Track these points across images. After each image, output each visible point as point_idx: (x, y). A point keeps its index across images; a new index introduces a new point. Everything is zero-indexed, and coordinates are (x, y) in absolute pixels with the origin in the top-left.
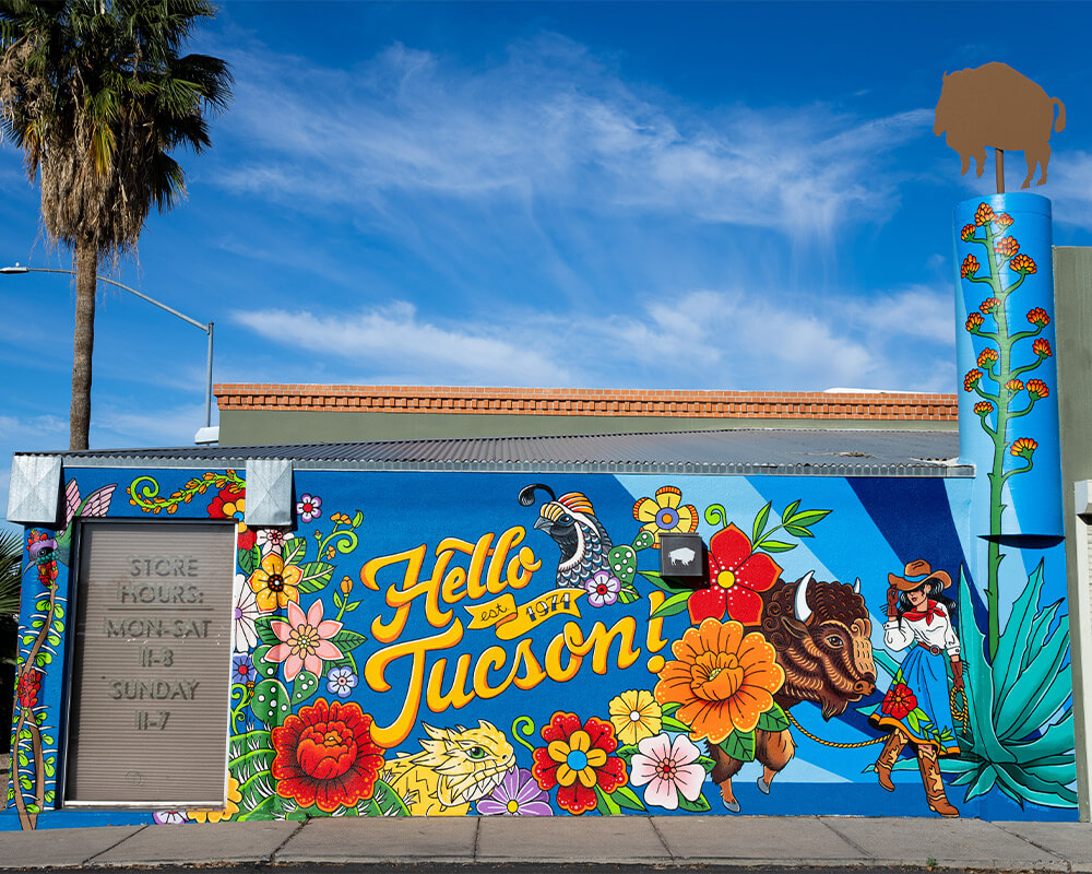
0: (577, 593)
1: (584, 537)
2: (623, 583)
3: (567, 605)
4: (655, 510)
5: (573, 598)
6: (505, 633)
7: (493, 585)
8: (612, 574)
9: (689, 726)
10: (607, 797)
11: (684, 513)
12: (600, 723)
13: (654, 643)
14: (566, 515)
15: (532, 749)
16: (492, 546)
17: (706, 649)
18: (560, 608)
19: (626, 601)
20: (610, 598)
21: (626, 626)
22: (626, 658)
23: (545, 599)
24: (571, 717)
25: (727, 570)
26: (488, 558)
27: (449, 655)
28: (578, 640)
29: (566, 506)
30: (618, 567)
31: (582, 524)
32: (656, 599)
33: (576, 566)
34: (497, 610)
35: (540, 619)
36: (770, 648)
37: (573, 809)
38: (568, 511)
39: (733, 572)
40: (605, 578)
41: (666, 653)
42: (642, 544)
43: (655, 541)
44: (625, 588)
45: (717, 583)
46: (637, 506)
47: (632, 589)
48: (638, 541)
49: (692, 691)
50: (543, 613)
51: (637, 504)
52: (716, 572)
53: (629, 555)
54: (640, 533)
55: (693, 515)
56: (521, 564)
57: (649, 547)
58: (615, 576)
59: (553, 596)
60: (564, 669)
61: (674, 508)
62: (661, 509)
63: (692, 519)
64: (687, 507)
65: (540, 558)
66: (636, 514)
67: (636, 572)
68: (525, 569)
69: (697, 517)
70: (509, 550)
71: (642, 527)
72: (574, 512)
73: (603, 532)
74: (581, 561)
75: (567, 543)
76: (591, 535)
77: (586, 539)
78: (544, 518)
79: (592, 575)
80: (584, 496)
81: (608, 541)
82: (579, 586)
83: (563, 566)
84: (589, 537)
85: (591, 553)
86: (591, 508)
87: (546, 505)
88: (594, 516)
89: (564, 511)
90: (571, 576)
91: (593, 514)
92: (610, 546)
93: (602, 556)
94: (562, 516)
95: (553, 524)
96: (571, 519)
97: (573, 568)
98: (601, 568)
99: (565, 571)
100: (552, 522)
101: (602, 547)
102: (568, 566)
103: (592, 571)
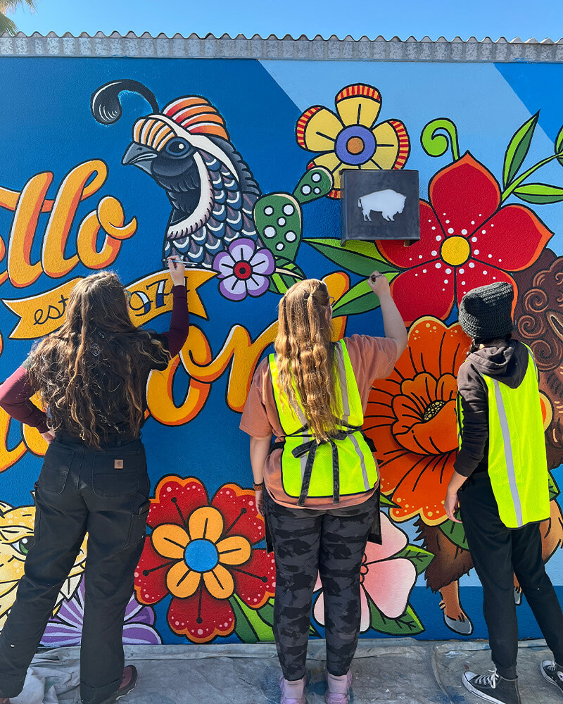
0: (200, 276)
1: (211, 181)
2: (277, 259)
4: (333, 128)
5: (194, 284)
7: (53, 261)
8: (259, 243)
9: (389, 497)
10: (252, 615)
11: (385, 134)
12: (240, 493)
14: (176, 140)
16: (51, 193)
17: (420, 369)
19: (283, 289)
20: (256, 284)
23: (144, 287)
24: (190, 485)
25: (457, 234)
26: (42, 218)
28: (202, 356)
29: (178, 122)
30: (270, 232)
31: (207, 156)
32: (334, 286)
33: (197, 230)
34: (60, 306)
37: (196, 635)
38: (181, 132)
39: (468, 238)
40: (248, 252)
42: (312, 190)
43: (333, 185)
44: (281, 267)
45: (439, 258)
46: (303, 121)
47: (295, 269)
48: (303, 186)
49: (396, 440)
50: (142, 311)
51: (303, 118)
52: (439, 238)
53: (288, 210)
54: (308, 171)
55: (401, 138)
56: (101, 226)
57: (323, 196)
58: (265, 247)
59: (159, 282)
60: (179, 404)
61: (369, 127)
62: (345, 128)
63: (399, 146)
64: (391, 124)
65: (135, 217)
66: (301, 138)
67: (301, 239)
68: (109, 235)
69: (407, 143)
70: (80, 201)
71: (312, 160)
72: (192, 133)
73: (244, 170)
74: (207, 221)
75: (180, 190)
76: (222, 176)
77: (214, 182)
78: (139, 143)
79: (226, 245)
80: (209, 105)
81: (254, 186)
82: (203, 264)
83: (175, 229)
84: (220, 181)
85: (223, 206)
86: (224, 126)
87: (143, 120)
88: (228, 141)
89: (175, 133)
90: (189, 248)
91: (227, 138)
92: (257, 195)
93: (242, 212)
94: (172, 142)
95: (155, 156)
96: (188, 147)
97: (192, 233)
98: (241, 233)
99: (178, 239)
100: (155, 151)
101: (242, 197)
102: (185, 230)
103: (225, 238)
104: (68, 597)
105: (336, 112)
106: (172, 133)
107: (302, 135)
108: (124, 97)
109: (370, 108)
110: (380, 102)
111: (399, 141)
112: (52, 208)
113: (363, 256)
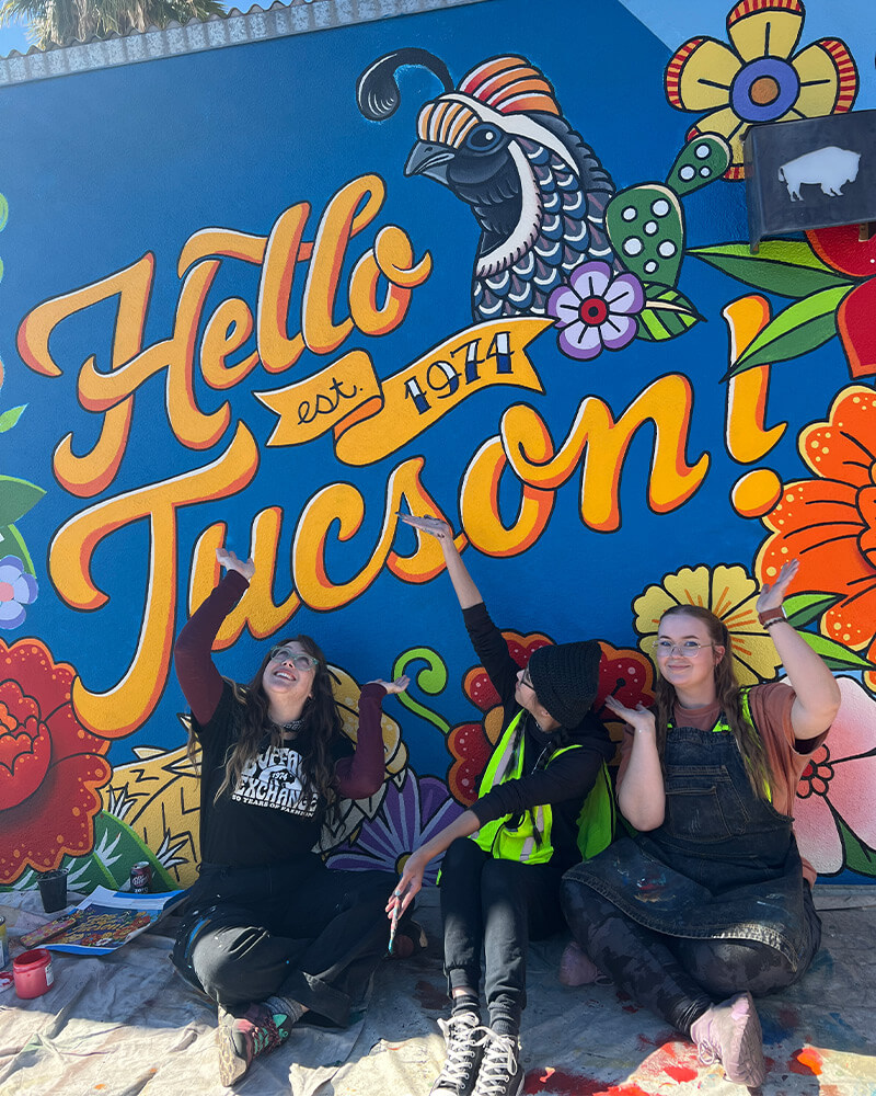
0: (527, 328)
1: (537, 182)
2: (647, 289)
3: (504, 364)
5: (518, 345)
6: (357, 448)
7: (319, 332)
8: (618, 266)
9: (861, 654)
11: (814, 64)
12: (613, 655)
13: (746, 436)
14: (483, 127)
15: (446, 728)
16: (308, 233)
18: (488, 373)
19: (660, 333)
20: (616, 330)
21: (666, 401)
22: (670, 484)
23: (448, 354)
26: (299, 271)
27: (232, 511)
28: (538, 449)
29: (483, 101)
30: (633, 247)
31: (528, 144)
32: (743, 319)
33: (520, 258)
34: (332, 395)
35: (439, 407)
38: (487, 115)
40: (600, 280)
41: (782, 463)
42: (697, 172)
43: (731, 161)
44: (655, 299)
46: (676, 66)
47: (676, 298)
48: (684, 167)
49: (868, 560)
50: (447, 390)
51: (675, 61)
53: (661, 208)
54: (688, 143)
55: (840, 68)
56: (382, 272)
57: (717, 178)
58: (626, 271)
59: (469, 344)
60: (509, 524)
61: (785, 56)
62: (745, 64)
63: (839, 80)
64: (822, 47)
65: (428, 251)
66: (673, 93)
67: (684, 252)
68: (393, 282)
69: (853, 73)
70: (349, 239)
71: (694, 125)
72: (503, 113)
73: (586, 157)
74: (534, 243)
75: (492, 201)
76: (554, 171)
77: (542, 183)
78: (428, 141)
79: (566, 275)
80: (528, 65)
81: (603, 179)
82: (533, 309)
83: (487, 262)
84: (550, 178)
85: (557, 218)
86: (551, 95)
87: (431, 106)
88: (560, 117)
89: (478, 116)
90: (510, 288)
91: (557, 113)
92: (609, 192)
93: (588, 222)
94: (475, 131)
95: (452, 156)
96: (499, 135)
97: (513, 263)
98: (588, 254)
99: (494, 275)
100: (451, 149)
101: (585, 198)
102: (501, 261)
103: (564, 265)
104: (371, 815)
105: (728, 43)
106: (475, 118)
107: (676, 89)
108: (404, 76)
110: (803, 14)
111: (838, 72)
112: (312, 254)
113: (790, 265)
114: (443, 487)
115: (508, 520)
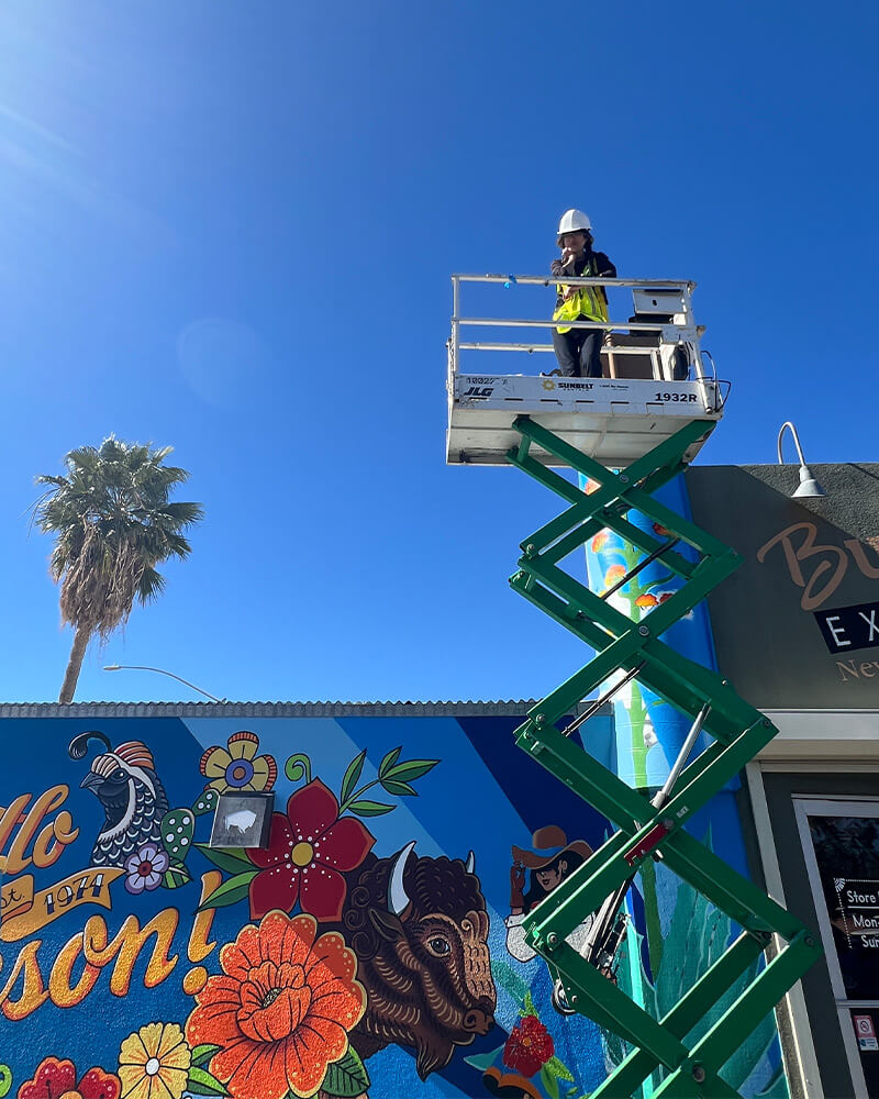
0: (114, 872)
1: (137, 799)
2: (172, 860)
3: (96, 892)
4: (225, 761)
5: (107, 881)
6: (10, 931)
7: (14, 862)
8: (162, 847)
9: (225, 1086)
11: (260, 765)
12: (104, 1077)
13: (197, 947)
14: (120, 770)
16: (27, 809)
17: (265, 957)
18: (88, 896)
19: (172, 885)
20: (152, 880)
21: (164, 923)
22: (156, 972)
23: (69, 885)
24: (64, 1067)
25: (305, 840)
26: (15, 828)
28: (98, 943)
29: (122, 758)
30: (170, 838)
31: (137, 781)
32: (209, 880)
33: (119, 837)
34: (8, 898)
35: (59, 911)
36: (350, 957)
38: (123, 765)
39: (312, 844)
40: (152, 854)
41: (210, 965)
42: (205, 806)
44: (174, 867)
45: (290, 860)
46: (205, 757)
48: (199, 803)
49: (239, 1026)
50: (66, 902)
51: (206, 755)
52: (291, 844)
53: (186, 821)
54: (204, 792)
55: (270, 768)
56: (54, 834)
57: (212, 811)
58: (164, 850)
59: (83, 879)
60: (72, 986)
61: (250, 759)
62: (234, 760)
63: (269, 774)
64: (265, 758)
65: (79, 826)
66: (202, 768)
67: (191, 843)
68: (58, 840)
69: (275, 771)
70: (45, 815)
71: (208, 784)
72: (130, 765)
73: (160, 791)
74: (127, 830)
75: (114, 807)
76: (145, 796)
77: (138, 801)
78: (94, 774)
80: (145, 746)
81: (165, 803)
82: (118, 863)
83: (103, 837)
84: (142, 799)
85: (141, 818)
86: (152, 761)
87: (100, 757)
89: (119, 766)
90: (110, 851)
91: (153, 769)
92: (166, 810)
93: (153, 823)
94: (116, 772)
95: (102, 782)
96: (126, 775)
97: (115, 839)
98: (149, 839)
99: (104, 844)
100: (103, 778)
101: (155, 811)
102: (110, 837)
103: (137, 843)
105: (227, 750)
107: (204, 766)
109: (251, 747)
110: (258, 744)
111: (269, 770)
112: (25, 820)
113: (234, 857)
114: (44, 961)
115: (72, 983)
